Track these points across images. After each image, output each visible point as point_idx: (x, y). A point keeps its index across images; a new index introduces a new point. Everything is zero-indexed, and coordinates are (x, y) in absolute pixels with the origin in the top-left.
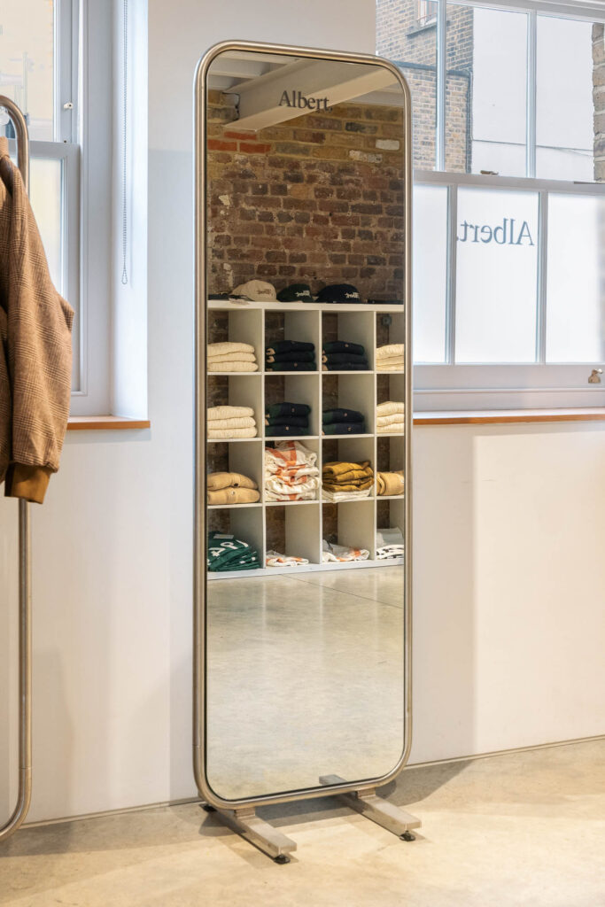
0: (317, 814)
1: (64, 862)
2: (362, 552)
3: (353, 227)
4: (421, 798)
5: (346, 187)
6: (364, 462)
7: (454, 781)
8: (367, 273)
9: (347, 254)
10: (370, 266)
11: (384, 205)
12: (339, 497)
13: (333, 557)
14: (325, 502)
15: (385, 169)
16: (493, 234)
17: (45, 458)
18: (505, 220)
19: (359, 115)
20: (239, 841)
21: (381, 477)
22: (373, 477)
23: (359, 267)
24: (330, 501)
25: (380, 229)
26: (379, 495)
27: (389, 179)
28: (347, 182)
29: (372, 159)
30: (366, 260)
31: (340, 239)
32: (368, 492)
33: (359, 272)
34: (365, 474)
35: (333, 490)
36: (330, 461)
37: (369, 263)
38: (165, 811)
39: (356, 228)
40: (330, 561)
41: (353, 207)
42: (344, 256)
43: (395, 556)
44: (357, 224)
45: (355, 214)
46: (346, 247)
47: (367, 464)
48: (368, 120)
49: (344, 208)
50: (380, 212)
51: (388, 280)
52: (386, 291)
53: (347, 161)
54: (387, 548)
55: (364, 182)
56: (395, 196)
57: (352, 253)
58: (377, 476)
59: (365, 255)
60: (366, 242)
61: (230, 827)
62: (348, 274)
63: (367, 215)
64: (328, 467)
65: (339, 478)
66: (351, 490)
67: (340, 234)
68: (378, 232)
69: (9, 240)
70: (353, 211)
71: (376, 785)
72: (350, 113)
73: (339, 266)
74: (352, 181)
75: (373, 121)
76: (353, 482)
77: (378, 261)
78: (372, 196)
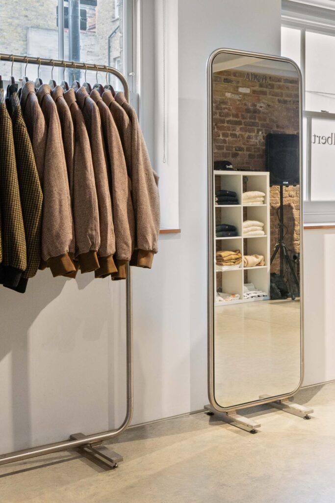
0: (261, 412)
1: (149, 442)
2: (236, 295)
3: (228, 132)
4: (307, 402)
5: (224, 111)
6: (237, 251)
7: (319, 393)
8: (235, 155)
9: (225, 145)
10: (236, 152)
11: (243, 121)
12: (225, 268)
13: (222, 299)
14: (218, 271)
15: (243, 102)
16: (327, 140)
17: (153, 247)
18: (332, 134)
19: (229, 75)
20: (230, 426)
21: (245, 258)
22: (241, 258)
23: (230, 152)
24: (220, 271)
25: (241, 133)
26: (244, 267)
27: (246, 107)
28: (224, 108)
29: (237, 97)
30: (234, 149)
31: (221, 137)
32: (239, 265)
33: (231, 155)
34: (238, 257)
35: (221, 265)
36: (219, 250)
37: (236, 150)
38: (189, 417)
39: (229, 132)
40: (220, 301)
41: (227, 121)
42: (224, 146)
43: (252, 297)
44: (229, 130)
45: (228, 125)
46: (224, 141)
47: (238, 251)
48: (235, 78)
49: (223, 122)
50: (241, 124)
51: (245, 159)
52: (245, 165)
53: (224, 98)
54: (248, 293)
55: (233, 109)
56: (248, 116)
57: (227, 145)
58: (243, 257)
59: (234, 146)
60: (233, 139)
61: (223, 421)
62: (225, 155)
63: (234, 126)
64: (219, 253)
65: (225, 259)
66: (231, 265)
67: (221, 135)
68: (240, 135)
69: (131, 142)
70: (227, 123)
71: (289, 396)
72: (225, 74)
73: (221, 152)
74: (226, 108)
75: (236, 78)
76: (232, 261)
77: (241, 149)
78: (236, 116)
